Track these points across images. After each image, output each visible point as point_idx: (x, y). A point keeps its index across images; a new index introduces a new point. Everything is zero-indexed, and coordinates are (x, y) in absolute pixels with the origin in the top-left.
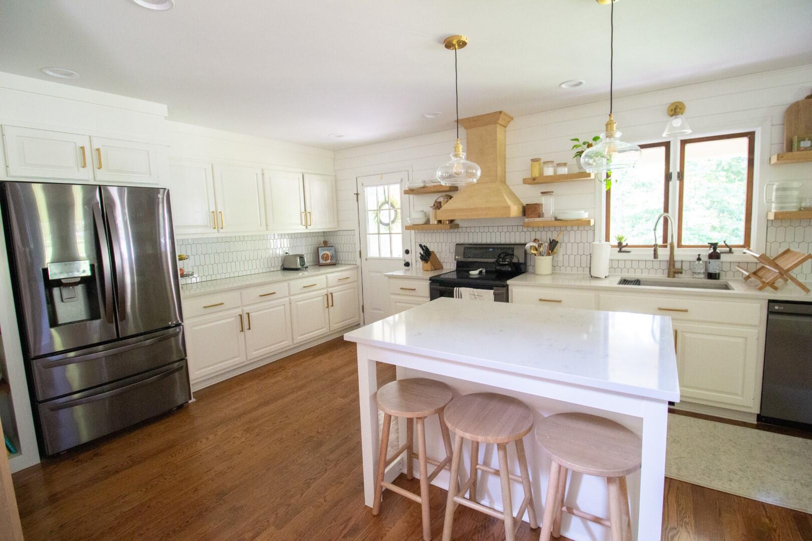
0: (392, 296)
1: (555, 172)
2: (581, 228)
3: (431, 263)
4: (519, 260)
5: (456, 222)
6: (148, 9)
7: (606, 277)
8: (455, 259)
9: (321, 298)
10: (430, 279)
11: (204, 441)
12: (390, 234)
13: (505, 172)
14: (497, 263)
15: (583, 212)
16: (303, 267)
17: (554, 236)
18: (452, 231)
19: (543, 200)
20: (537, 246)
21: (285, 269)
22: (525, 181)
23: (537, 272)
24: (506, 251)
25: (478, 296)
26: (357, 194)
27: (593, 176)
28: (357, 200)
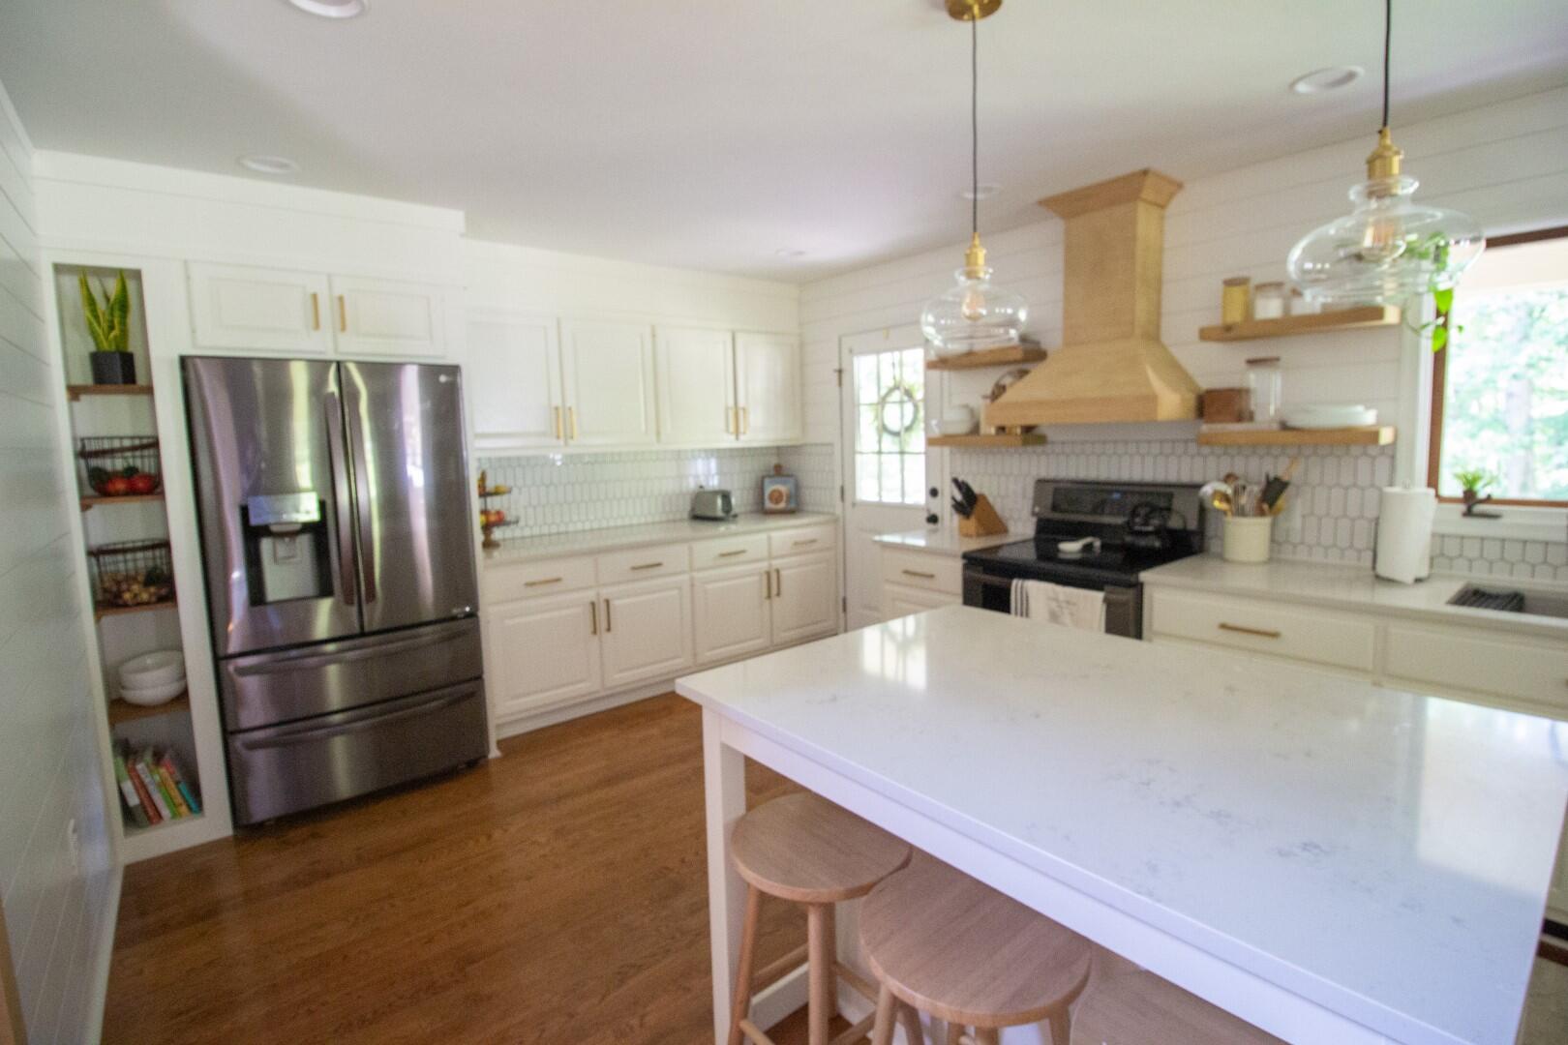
0: (887, 587)
1: (1287, 308)
2: (1355, 450)
3: (979, 520)
4: (1185, 522)
5: (1044, 430)
6: (319, 17)
7: (1418, 580)
8: (1034, 514)
9: (756, 578)
10: (965, 556)
11: (483, 840)
12: (902, 453)
13: (1159, 314)
14: (1129, 528)
15: (1360, 408)
16: (728, 515)
17: (1279, 468)
18: (1030, 449)
19: (1253, 379)
20: (1229, 491)
21: (698, 517)
22: (1205, 335)
23: (1228, 556)
24: (1154, 499)
25: (1068, 602)
26: (840, 371)
27: (1391, 316)
28: (840, 383)
